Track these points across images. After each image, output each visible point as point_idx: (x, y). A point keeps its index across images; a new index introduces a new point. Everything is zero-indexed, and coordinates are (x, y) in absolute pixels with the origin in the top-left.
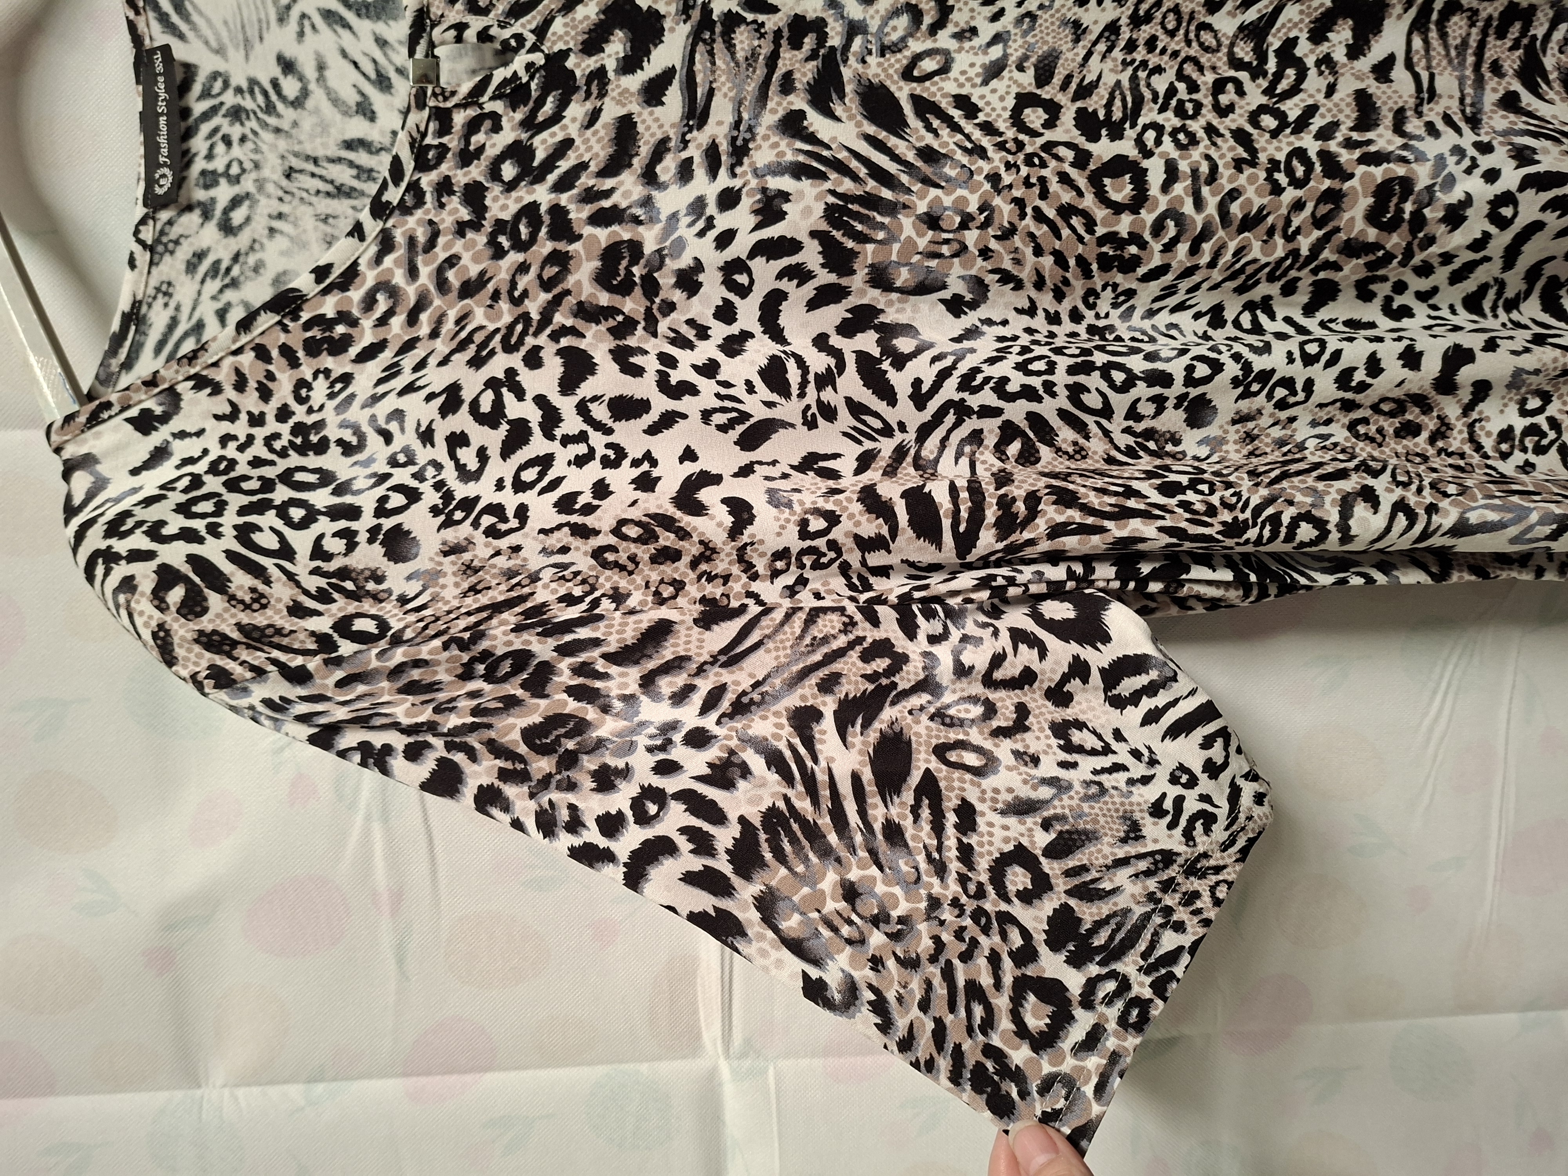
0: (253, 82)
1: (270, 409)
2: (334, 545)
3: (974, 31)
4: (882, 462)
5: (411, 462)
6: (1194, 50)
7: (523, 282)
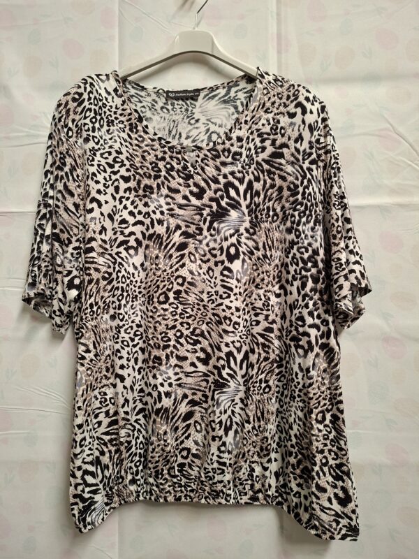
0: (194, 114)
1: (118, 116)
2: (86, 127)
3: (201, 269)
4: (104, 245)
5: (105, 143)
6: (198, 319)
7: (145, 169)
